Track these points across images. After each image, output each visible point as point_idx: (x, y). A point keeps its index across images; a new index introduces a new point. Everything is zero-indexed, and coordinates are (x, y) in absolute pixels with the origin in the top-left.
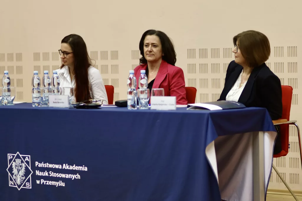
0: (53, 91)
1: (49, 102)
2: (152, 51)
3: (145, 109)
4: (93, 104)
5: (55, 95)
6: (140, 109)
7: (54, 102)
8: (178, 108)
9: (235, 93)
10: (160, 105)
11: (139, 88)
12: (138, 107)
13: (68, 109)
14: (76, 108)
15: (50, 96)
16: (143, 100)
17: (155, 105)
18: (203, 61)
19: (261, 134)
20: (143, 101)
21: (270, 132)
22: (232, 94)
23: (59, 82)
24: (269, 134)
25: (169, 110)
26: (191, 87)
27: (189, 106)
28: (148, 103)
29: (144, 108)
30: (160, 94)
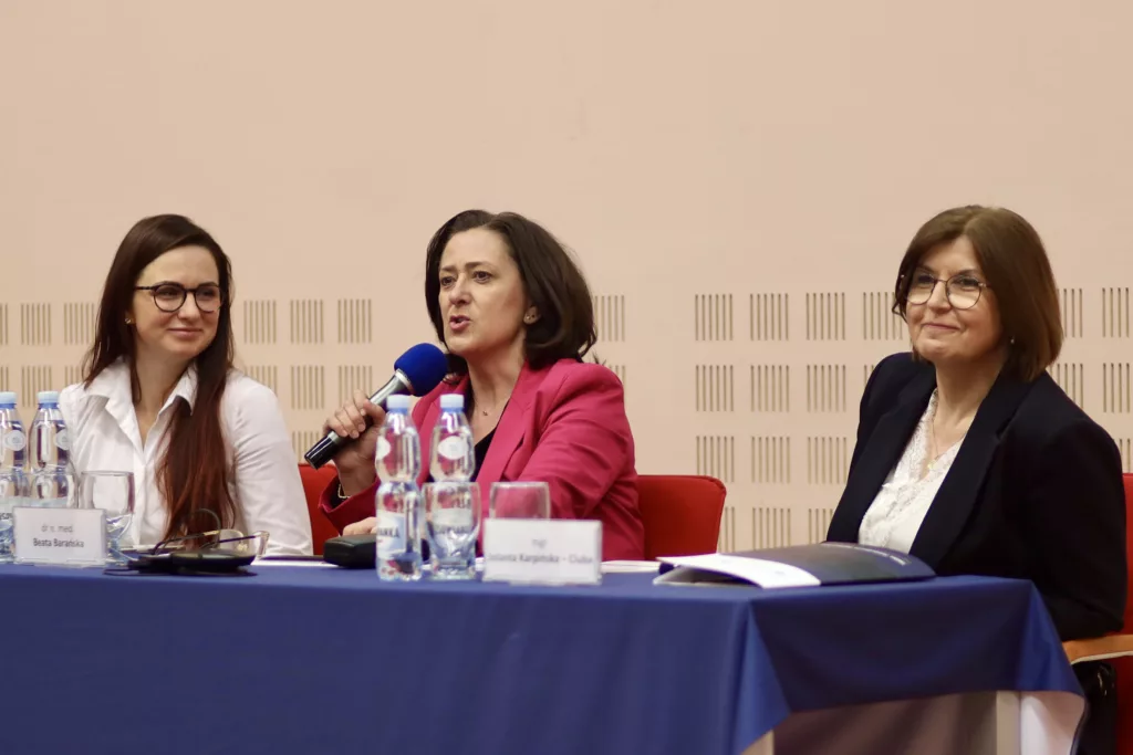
0: (35, 488)
1: (13, 542)
2: (465, 298)
3: (458, 577)
4: (222, 552)
5: (45, 506)
6: (435, 578)
7: (36, 543)
8: (608, 578)
9: (897, 508)
10: (528, 559)
11: (430, 479)
12: (427, 567)
13: (99, 575)
14: (136, 572)
15: (18, 513)
16: (450, 538)
17: (503, 558)
18: (768, 352)
19: (1003, 702)
20: (451, 543)
21: (1048, 694)
22: (887, 509)
23: (64, 448)
24: (1043, 700)
25: (569, 586)
26: (705, 478)
27: (665, 568)
28: (473, 550)
29: (454, 572)
30: (529, 508)
